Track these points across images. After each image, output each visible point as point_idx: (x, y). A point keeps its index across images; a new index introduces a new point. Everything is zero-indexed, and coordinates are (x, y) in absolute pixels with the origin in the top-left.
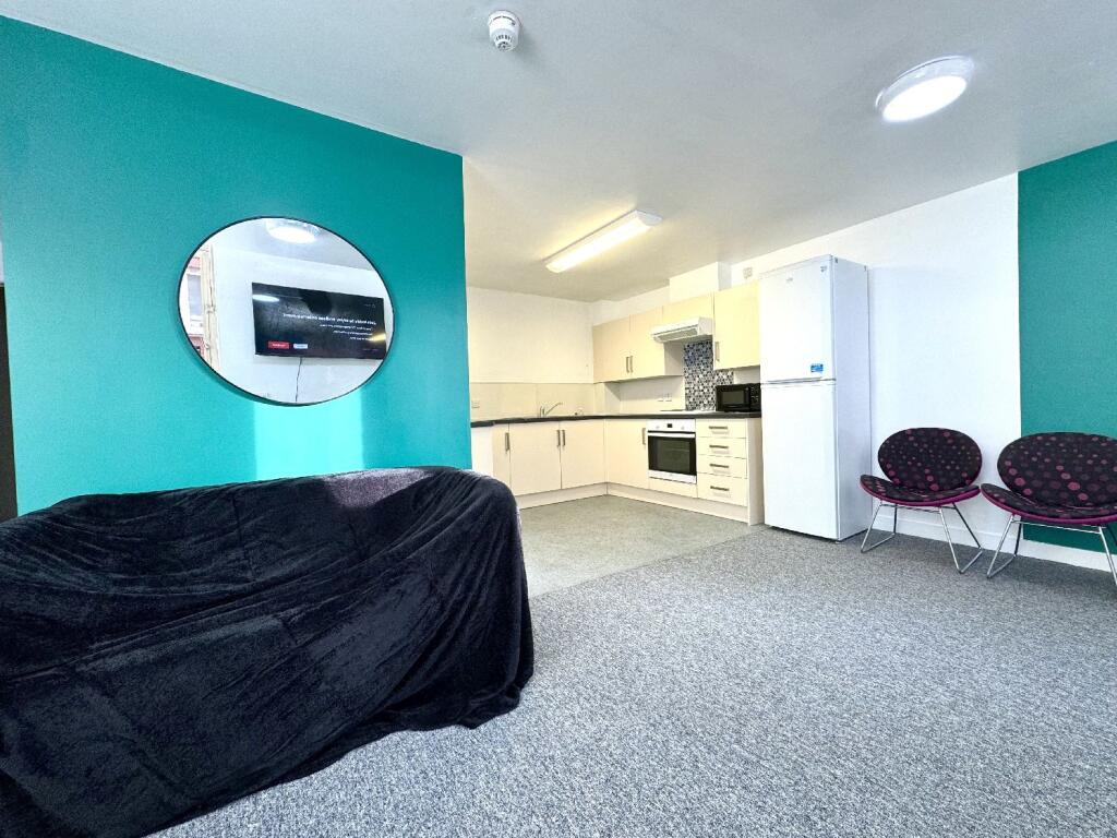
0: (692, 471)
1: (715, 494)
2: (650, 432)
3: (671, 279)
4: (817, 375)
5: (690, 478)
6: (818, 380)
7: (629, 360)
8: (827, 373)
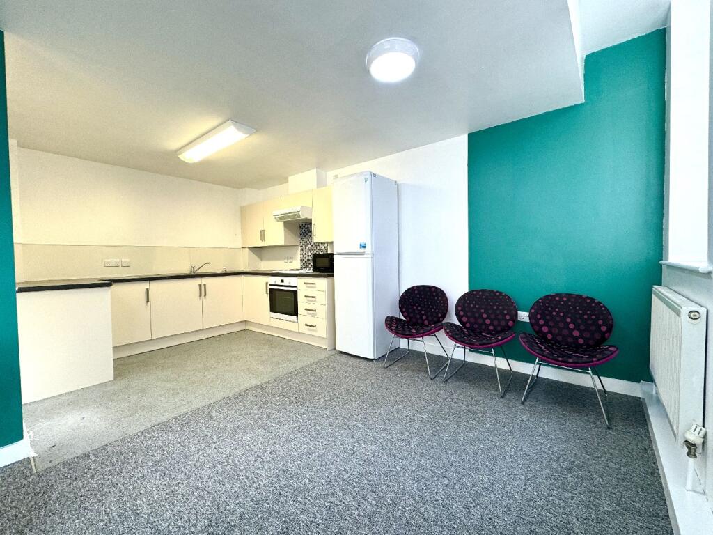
0: (295, 313)
1: (309, 330)
2: (271, 285)
3: (290, 178)
4: (362, 250)
5: (293, 318)
6: (363, 254)
7: (263, 232)
8: (368, 249)
